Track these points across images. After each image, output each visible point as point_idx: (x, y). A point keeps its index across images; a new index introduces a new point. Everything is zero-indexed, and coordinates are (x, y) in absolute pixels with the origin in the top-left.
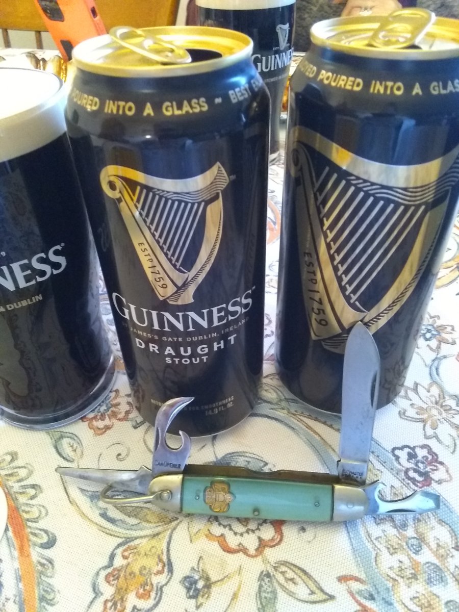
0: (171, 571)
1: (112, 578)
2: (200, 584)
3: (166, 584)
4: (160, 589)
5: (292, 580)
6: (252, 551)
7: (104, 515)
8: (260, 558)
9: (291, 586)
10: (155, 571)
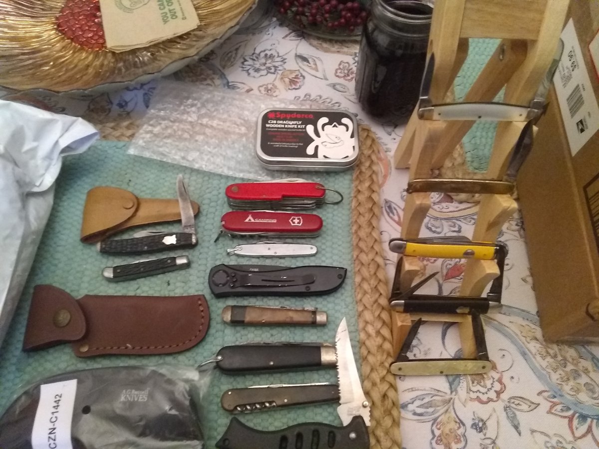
0: (464, 425)
1: (439, 442)
2: (481, 424)
3: (465, 431)
4: (464, 436)
5: (518, 404)
6: (495, 399)
7: (415, 414)
8: (500, 401)
9: (519, 407)
10: (456, 428)
